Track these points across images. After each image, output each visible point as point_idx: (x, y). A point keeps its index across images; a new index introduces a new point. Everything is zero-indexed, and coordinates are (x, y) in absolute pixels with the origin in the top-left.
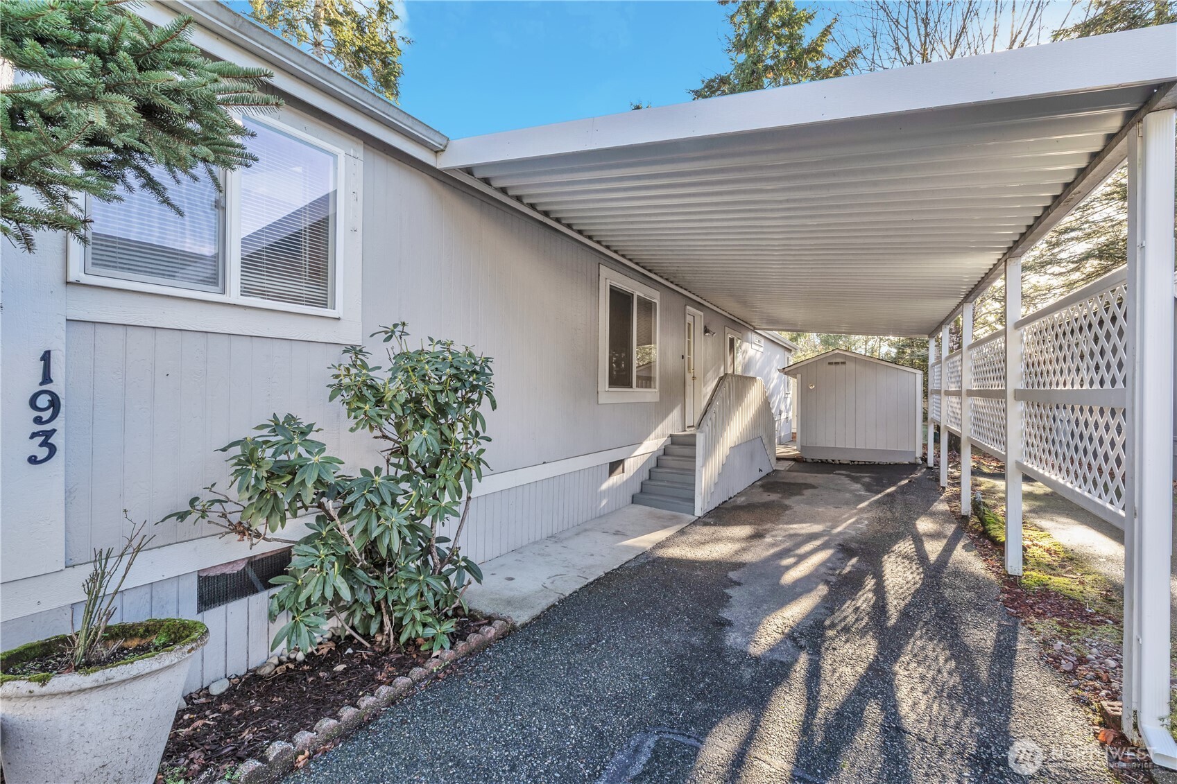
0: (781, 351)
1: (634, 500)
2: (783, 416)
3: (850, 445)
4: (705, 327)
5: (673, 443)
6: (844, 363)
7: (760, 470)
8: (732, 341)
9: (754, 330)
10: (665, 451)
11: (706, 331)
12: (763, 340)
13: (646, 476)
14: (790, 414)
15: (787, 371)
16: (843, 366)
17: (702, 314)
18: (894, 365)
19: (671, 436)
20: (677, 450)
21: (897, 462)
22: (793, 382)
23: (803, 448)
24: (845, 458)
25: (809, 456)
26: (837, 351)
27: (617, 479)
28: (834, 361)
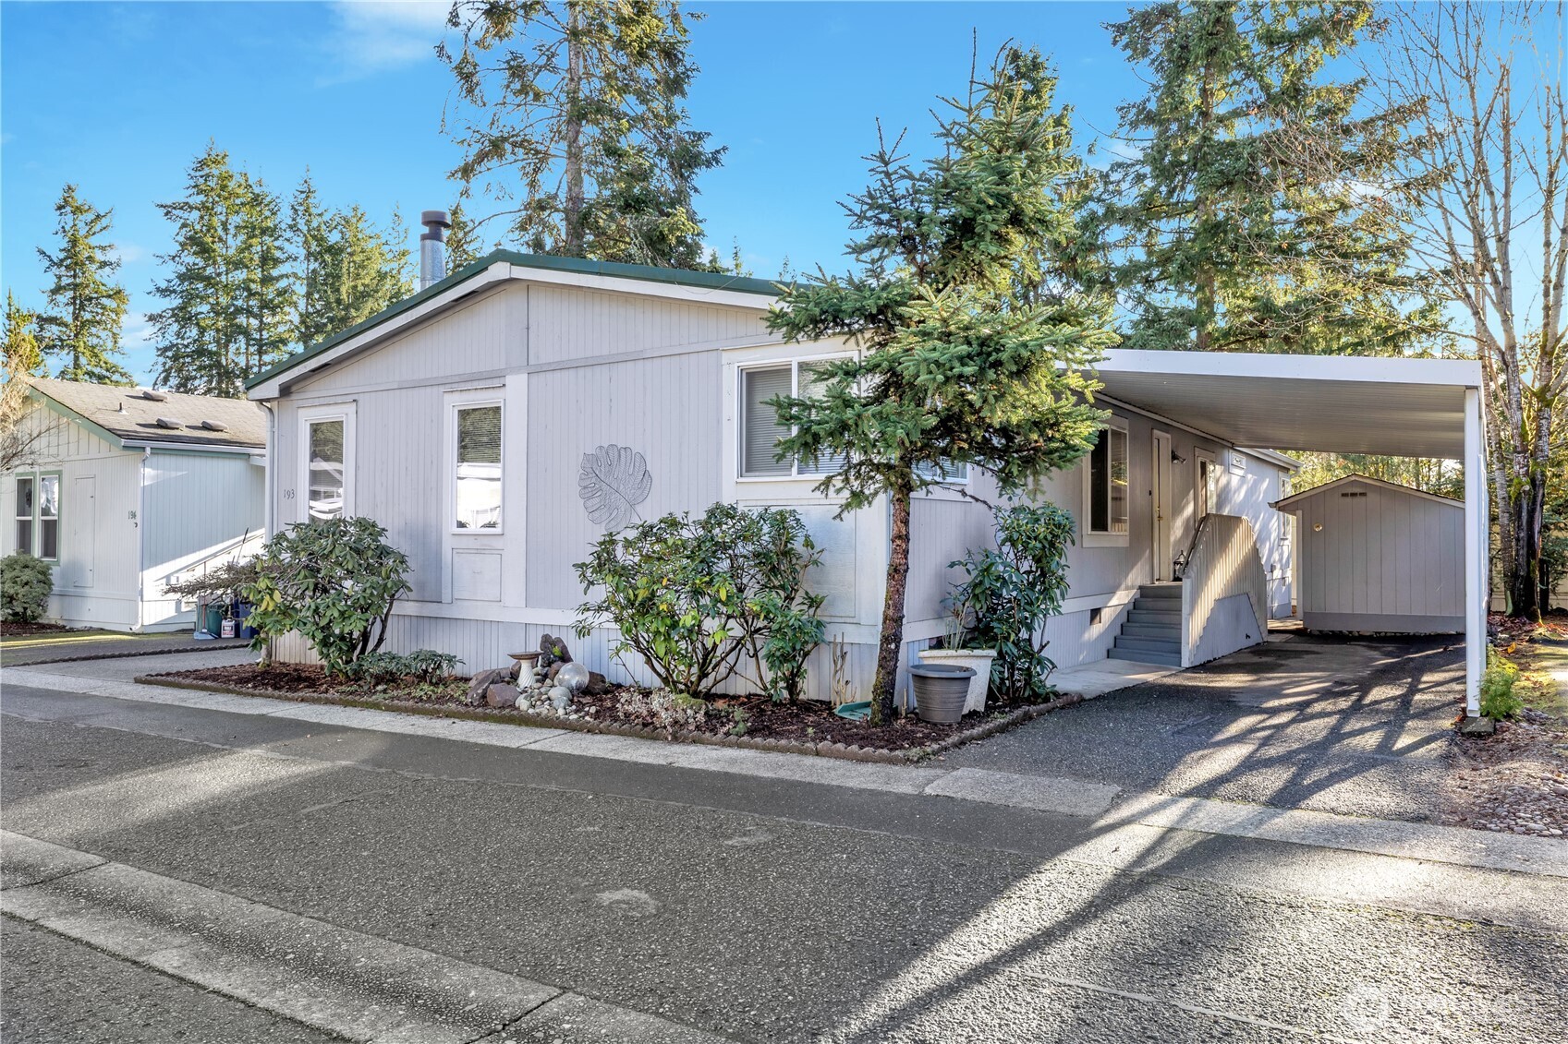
0: (1272, 472)
1: (1109, 655)
2: (1277, 574)
3: (1373, 610)
4: (1173, 452)
5: (1142, 596)
6: (1363, 494)
7: (1248, 636)
8: (1204, 466)
9: (1233, 447)
10: (1136, 604)
11: (1174, 457)
12: (1244, 459)
13: (1118, 631)
14: (1289, 574)
15: (1282, 506)
16: (1363, 498)
17: (1169, 436)
18: (1434, 498)
19: (1141, 588)
20: (1149, 603)
21: (1440, 632)
22: (1292, 519)
23: (1307, 616)
24: (1367, 629)
25: (1315, 627)
26: (1353, 478)
27: (1097, 629)
28: (1350, 491)
